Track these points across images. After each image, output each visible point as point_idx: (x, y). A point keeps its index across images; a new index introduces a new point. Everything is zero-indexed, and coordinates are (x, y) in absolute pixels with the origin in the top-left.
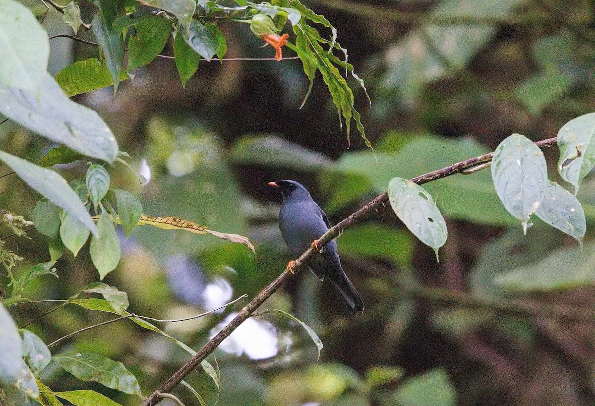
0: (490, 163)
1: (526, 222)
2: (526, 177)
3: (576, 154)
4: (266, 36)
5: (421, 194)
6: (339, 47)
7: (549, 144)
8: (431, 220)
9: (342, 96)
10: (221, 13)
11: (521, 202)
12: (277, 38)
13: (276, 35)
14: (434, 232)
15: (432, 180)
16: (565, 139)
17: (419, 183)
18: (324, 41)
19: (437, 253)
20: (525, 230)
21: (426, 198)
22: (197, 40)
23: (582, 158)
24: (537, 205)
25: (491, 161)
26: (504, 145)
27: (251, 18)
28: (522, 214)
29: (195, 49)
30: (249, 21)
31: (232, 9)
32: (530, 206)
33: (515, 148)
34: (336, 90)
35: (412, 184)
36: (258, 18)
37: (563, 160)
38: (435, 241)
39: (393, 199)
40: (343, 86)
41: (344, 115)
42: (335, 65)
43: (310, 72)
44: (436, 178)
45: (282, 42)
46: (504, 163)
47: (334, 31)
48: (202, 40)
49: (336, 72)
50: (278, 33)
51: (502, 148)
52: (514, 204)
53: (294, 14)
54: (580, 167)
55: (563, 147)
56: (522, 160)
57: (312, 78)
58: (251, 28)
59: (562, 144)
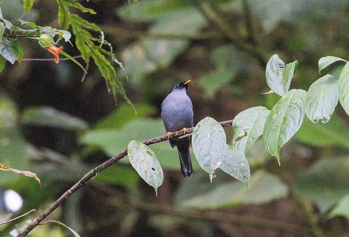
0: (192, 133)
1: (212, 175)
2: (213, 145)
3: (244, 134)
4: (49, 47)
5: (148, 152)
6: (106, 43)
7: (229, 124)
8: (153, 169)
9: (108, 72)
10: (20, 33)
11: (209, 161)
12: (55, 49)
13: (55, 47)
14: (155, 177)
15: (156, 142)
16: (238, 124)
17: (147, 145)
18: (95, 39)
19: (156, 190)
20: (211, 179)
21: (151, 155)
22: (5, 50)
23: (247, 137)
24: (219, 164)
25: (192, 132)
26: (200, 124)
27: (39, 36)
28: (210, 169)
29: (4, 56)
30: (38, 38)
31: (28, 31)
32: (215, 164)
33: (207, 126)
34: (103, 68)
35: (143, 146)
36: (44, 37)
37: (236, 137)
38: (155, 183)
39: (131, 155)
40: (108, 67)
41: (110, 83)
42: (103, 54)
43: (86, 57)
44: (158, 142)
45: (59, 51)
46: (200, 137)
47: (102, 33)
48: (9, 51)
49: (103, 57)
50: (56, 46)
51: (199, 126)
52: (205, 163)
53: (67, 34)
54: (246, 143)
55: (236, 129)
56: (211, 134)
57: (87, 61)
58: (39, 43)
59: (236, 127)
